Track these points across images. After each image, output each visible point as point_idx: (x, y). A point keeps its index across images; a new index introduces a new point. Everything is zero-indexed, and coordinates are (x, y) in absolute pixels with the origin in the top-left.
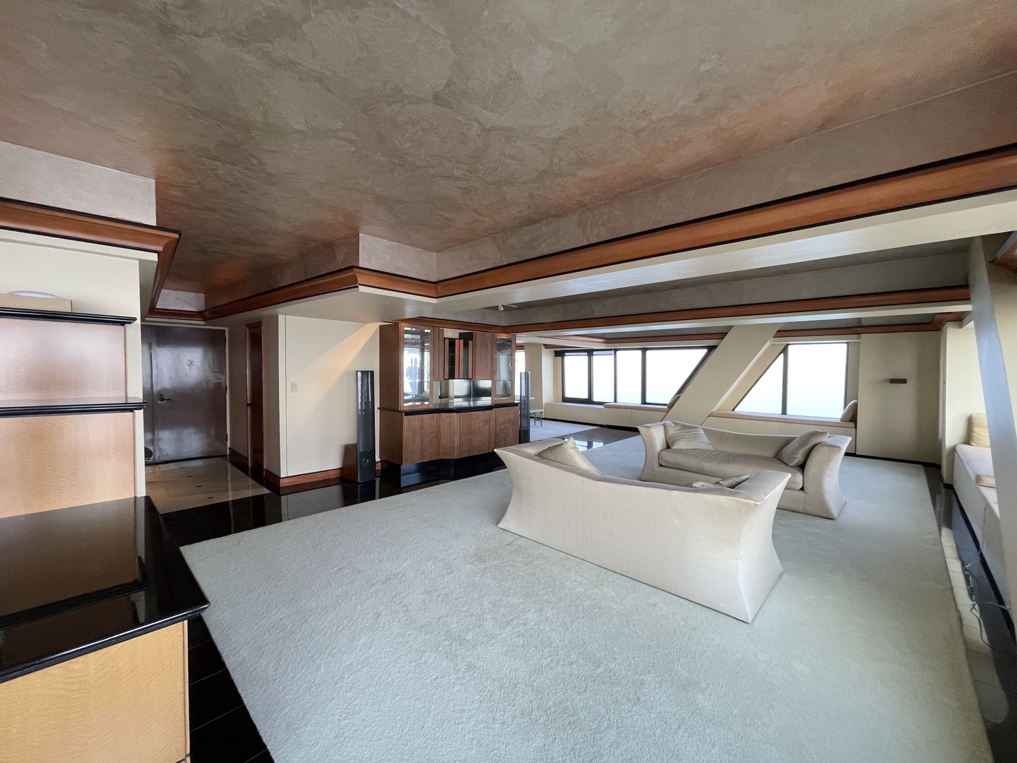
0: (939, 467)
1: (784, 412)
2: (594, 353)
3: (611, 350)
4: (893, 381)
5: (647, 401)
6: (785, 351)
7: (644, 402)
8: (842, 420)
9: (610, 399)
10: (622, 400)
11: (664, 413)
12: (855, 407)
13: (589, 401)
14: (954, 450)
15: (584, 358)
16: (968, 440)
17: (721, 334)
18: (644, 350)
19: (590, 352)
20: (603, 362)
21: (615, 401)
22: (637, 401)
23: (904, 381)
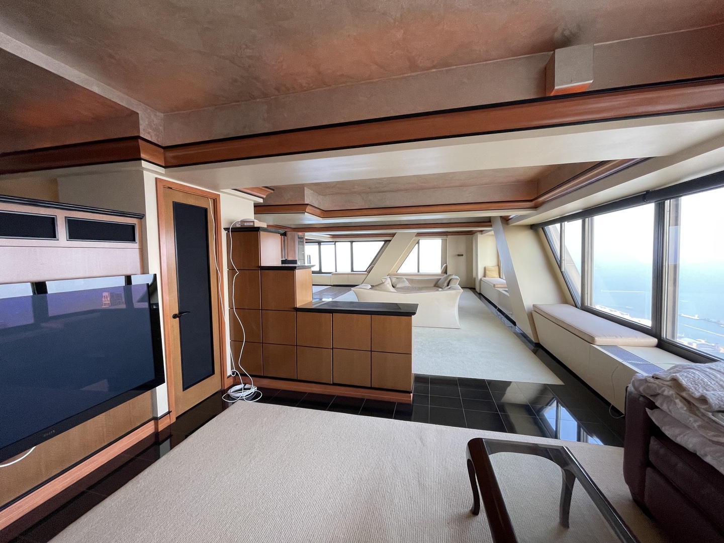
0: (475, 289)
1: (418, 271)
2: (322, 243)
3: (333, 242)
4: (459, 255)
5: (354, 270)
6: (418, 243)
7: (352, 270)
8: (442, 273)
9: (333, 270)
10: (340, 271)
11: (366, 276)
12: (446, 267)
13: (320, 272)
14: (481, 280)
15: (316, 246)
16: (485, 276)
17: (393, 235)
18: (352, 242)
19: (319, 243)
20: (327, 249)
21: (336, 271)
22: (349, 271)
23: (462, 255)
